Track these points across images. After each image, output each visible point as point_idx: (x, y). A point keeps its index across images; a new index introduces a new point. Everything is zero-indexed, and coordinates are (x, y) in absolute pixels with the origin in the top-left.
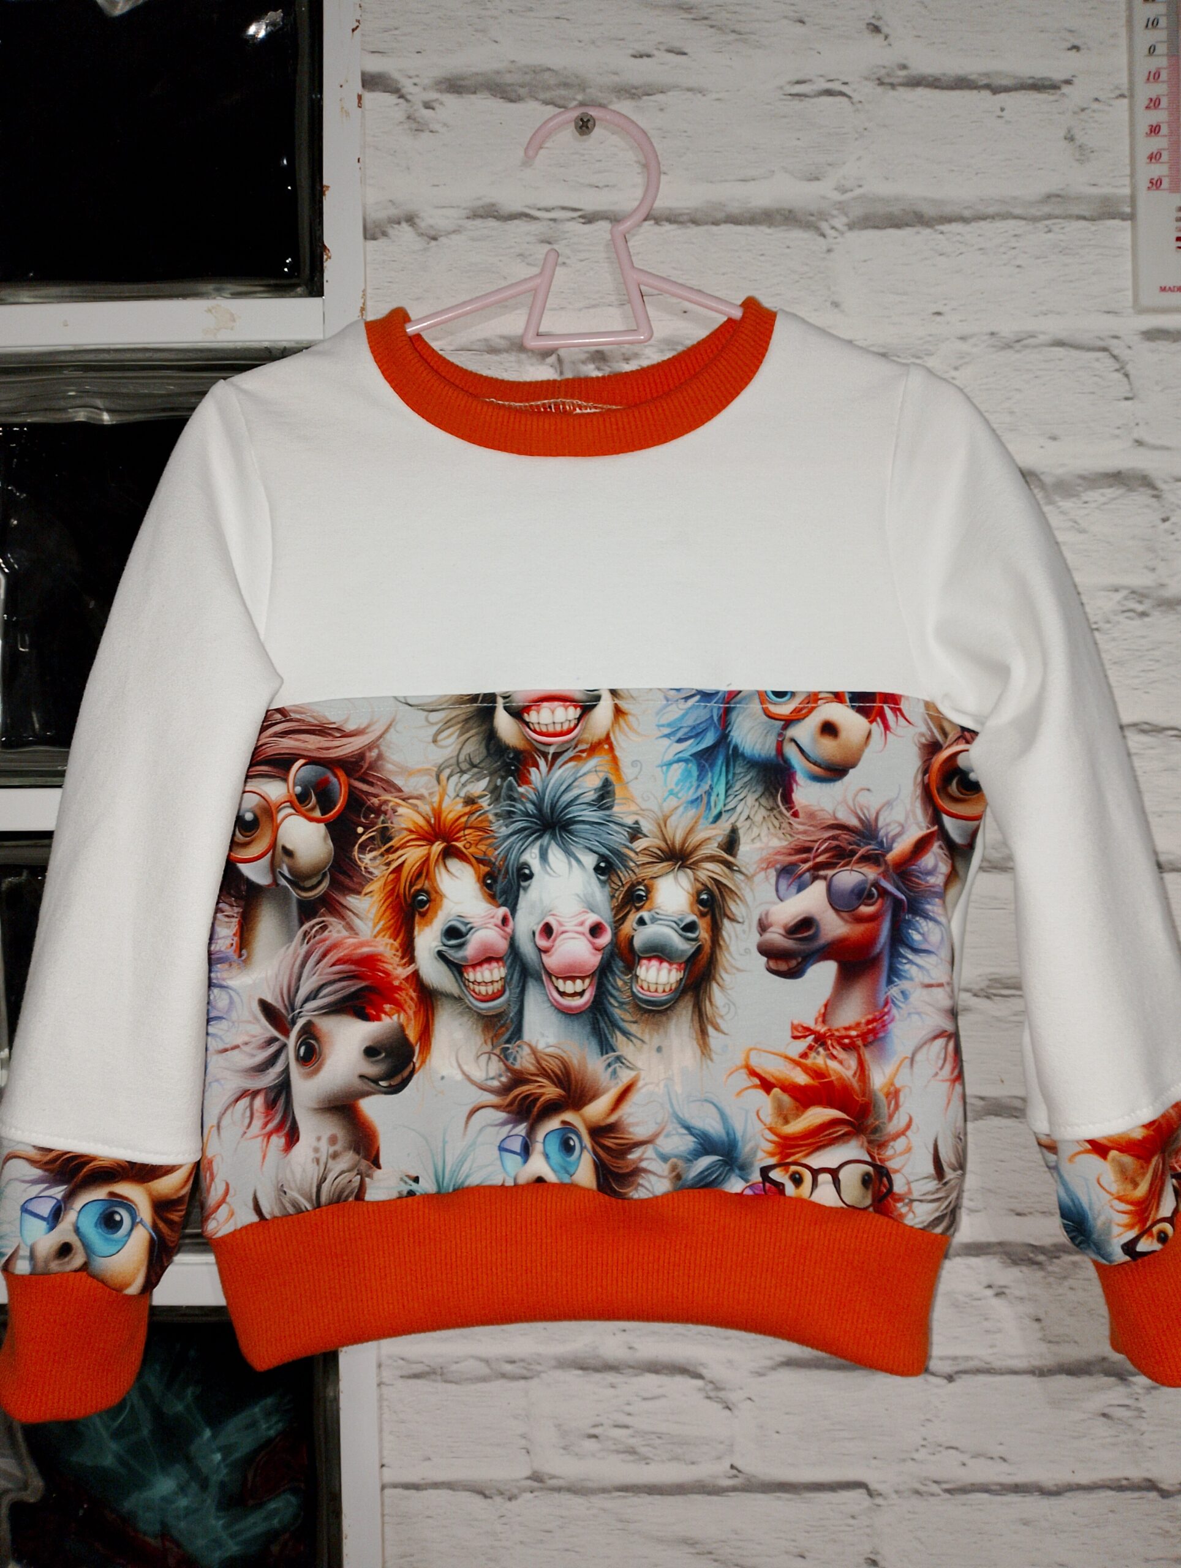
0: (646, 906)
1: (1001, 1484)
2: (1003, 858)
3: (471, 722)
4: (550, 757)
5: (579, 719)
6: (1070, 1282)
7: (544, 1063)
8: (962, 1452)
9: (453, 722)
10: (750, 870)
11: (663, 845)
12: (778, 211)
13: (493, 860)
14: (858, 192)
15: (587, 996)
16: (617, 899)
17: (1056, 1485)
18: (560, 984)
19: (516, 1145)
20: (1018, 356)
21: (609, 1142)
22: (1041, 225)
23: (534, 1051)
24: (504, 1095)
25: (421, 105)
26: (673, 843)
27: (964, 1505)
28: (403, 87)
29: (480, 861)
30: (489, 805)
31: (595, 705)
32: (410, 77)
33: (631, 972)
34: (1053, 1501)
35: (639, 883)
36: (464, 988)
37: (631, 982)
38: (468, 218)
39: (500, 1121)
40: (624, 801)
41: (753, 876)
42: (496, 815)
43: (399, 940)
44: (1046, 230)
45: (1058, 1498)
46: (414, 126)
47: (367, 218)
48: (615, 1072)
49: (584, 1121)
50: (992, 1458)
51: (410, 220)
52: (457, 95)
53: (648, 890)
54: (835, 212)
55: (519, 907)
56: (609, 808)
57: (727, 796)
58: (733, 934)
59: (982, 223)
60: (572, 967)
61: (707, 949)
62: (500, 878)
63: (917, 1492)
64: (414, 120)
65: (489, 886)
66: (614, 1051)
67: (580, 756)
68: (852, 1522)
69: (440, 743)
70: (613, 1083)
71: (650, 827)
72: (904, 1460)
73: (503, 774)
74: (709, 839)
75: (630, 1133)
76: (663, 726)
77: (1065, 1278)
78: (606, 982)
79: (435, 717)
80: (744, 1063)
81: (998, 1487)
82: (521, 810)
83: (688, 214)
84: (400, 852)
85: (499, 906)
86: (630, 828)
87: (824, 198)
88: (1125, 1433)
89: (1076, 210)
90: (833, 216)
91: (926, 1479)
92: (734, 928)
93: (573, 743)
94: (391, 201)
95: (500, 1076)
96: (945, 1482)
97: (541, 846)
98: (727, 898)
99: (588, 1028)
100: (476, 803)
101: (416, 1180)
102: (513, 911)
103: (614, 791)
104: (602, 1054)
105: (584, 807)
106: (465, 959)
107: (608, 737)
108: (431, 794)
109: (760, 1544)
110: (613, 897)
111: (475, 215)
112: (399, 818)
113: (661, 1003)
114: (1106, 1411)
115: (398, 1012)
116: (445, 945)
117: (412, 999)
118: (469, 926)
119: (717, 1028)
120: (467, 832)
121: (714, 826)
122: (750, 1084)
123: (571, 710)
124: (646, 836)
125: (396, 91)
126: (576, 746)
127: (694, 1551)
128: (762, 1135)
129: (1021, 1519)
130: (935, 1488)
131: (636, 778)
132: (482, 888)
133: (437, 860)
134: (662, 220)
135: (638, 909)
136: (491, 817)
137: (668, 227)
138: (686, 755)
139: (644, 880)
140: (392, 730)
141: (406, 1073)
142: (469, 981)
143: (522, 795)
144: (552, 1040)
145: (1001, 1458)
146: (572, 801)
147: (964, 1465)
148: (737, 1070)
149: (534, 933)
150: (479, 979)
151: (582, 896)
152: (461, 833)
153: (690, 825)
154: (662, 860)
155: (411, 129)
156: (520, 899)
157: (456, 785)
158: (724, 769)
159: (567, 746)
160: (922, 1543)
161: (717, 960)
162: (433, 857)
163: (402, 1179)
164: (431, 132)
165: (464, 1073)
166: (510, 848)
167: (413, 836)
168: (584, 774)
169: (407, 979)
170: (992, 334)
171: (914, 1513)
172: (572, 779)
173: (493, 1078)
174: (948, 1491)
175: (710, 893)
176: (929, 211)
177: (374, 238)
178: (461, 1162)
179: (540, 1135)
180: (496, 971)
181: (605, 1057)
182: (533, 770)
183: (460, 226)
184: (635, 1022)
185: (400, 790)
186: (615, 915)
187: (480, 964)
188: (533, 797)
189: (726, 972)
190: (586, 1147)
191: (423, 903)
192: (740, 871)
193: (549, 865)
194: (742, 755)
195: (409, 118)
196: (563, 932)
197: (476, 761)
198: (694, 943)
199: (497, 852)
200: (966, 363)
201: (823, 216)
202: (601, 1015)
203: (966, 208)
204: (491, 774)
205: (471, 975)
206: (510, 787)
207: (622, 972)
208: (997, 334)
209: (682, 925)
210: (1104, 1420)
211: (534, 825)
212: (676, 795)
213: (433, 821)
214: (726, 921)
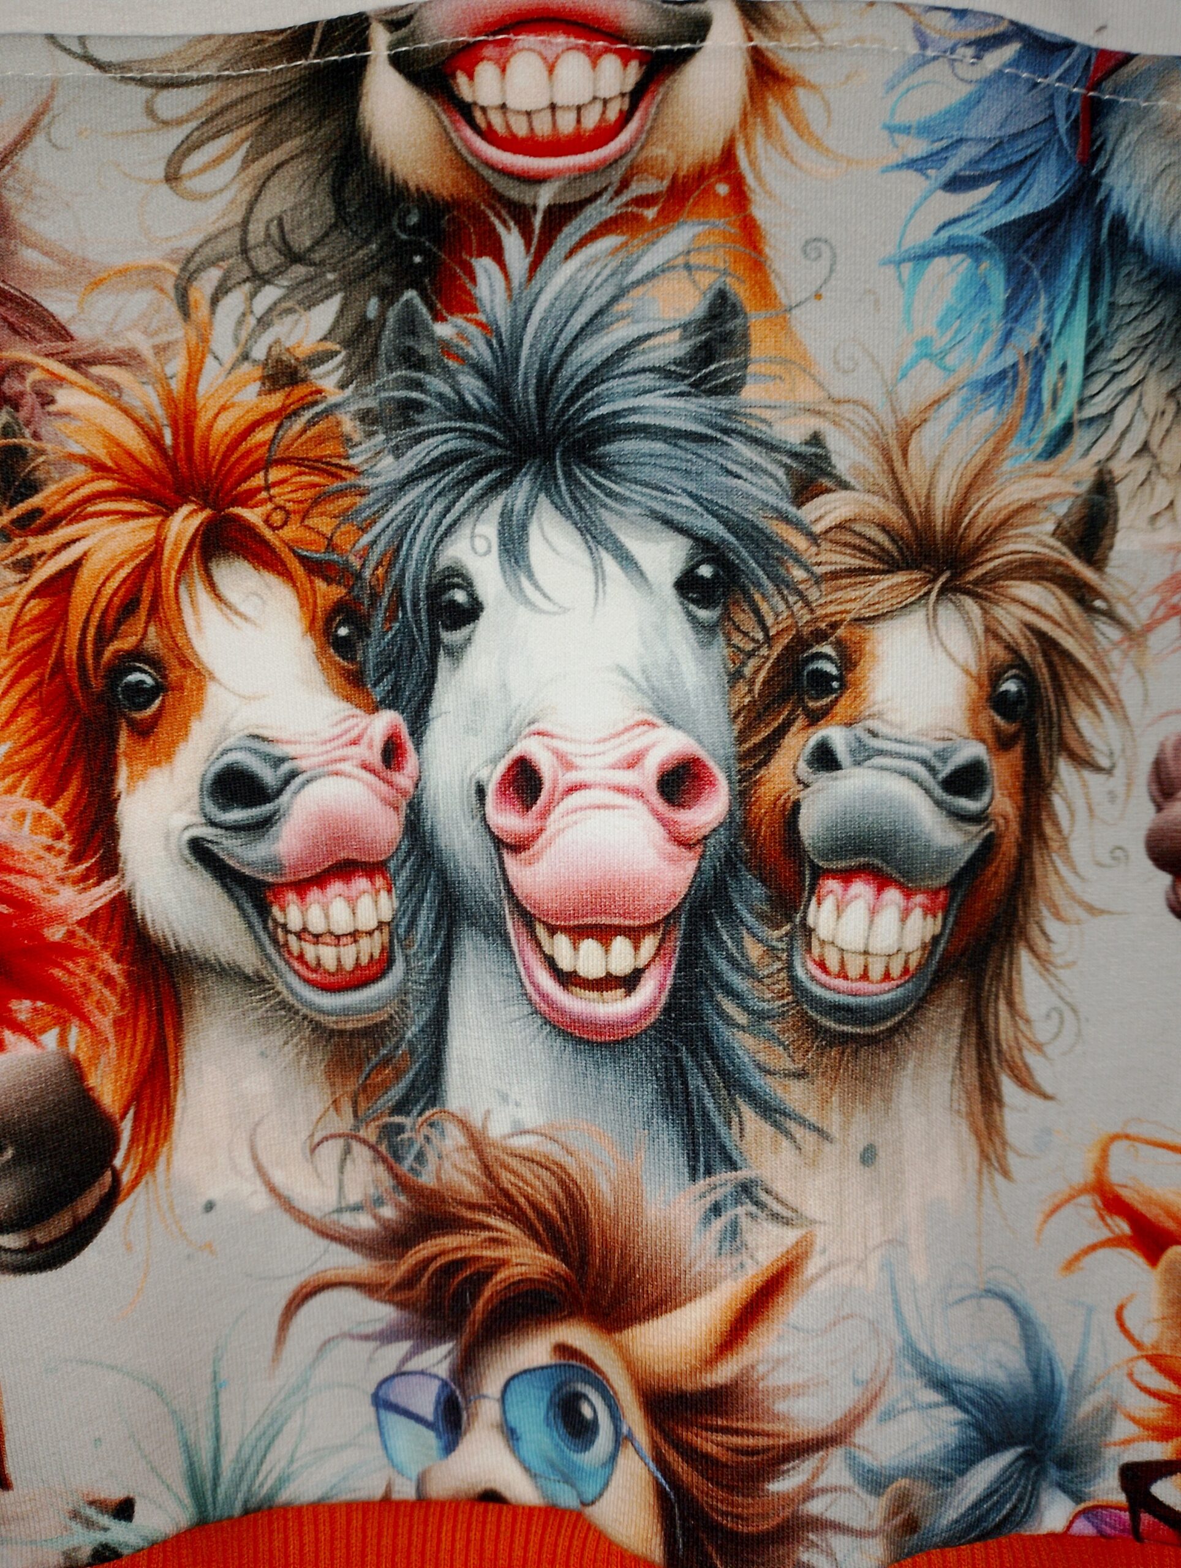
0: (838, 709)
3: (288, 116)
4: (538, 221)
5: (637, 96)
7: (506, 1178)
9: (231, 116)
10: (1138, 614)
11: (894, 515)
13: (356, 564)
15: (647, 991)
16: (752, 682)
18: (561, 948)
19: (425, 1401)
21: (710, 1444)
23: (476, 1142)
24: (386, 1256)
26: (927, 512)
29: (314, 567)
30: (343, 386)
31: (690, 53)
33: (790, 919)
35: (821, 636)
36: (271, 950)
37: (790, 950)
39: (378, 1327)
40: (776, 369)
41: (1149, 628)
42: (365, 417)
43: (62, 805)
48: (734, 1231)
49: (630, 1365)
53: (849, 659)
55: (433, 712)
56: (730, 388)
57: (1088, 378)
58: (1080, 804)
60: (599, 900)
61: (1009, 847)
62: (379, 619)
65: (343, 647)
66: (733, 1166)
67: (637, 218)
69: (189, 184)
70: (727, 1264)
71: (860, 457)
73: (386, 280)
74: (1031, 506)
75: (776, 1417)
76: (906, 130)
78: (710, 948)
79: (171, 103)
80: (1091, 1177)
82: (440, 396)
84: (63, 533)
85: (374, 708)
86: (795, 455)
92: (1085, 785)
93: (616, 175)
95: (379, 1202)
97: (506, 516)
98: (1071, 695)
99: (649, 1092)
100: (304, 380)
101: (124, 1510)
102: (418, 722)
103: (745, 335)
104: (694, 1176)
105: (646, 380)
106: (274, 864)
107: (728, 157)
108: (161, 350)
110: (735, 677)
112: (59, 423)
113: (879, 1013)
115: (62, 1023)
116: (213, 824)
117: (108, 981)
118: (286, 767)
119: (1026, 1082)
120: (275, 474)
121: (1046, 467)
122: (1105, 1234)
123: (610, 64)
124: (844, 486)
126: (625, 184)
128: (1130, 1375)
131: (818, 296)
132: (321, 653)
133: (184, 564)
135: (815, 718)
136: (349, 425)
138: (973, 230)
139: (834, 626)
140: (39, 141)
141: (87, 1203)
142: (287, 932)
143: (446, 348)
144: (532, 1115)
146: (608, 363)
148: (1071, 1198)
149: (481, 792)
150: (317, 923)
151: (638, 676)
152: (258, 480)
153: (979, 460)
154: (893, 566)
156: (438, 685)
157: (240, 322)
158: (1084, 285)
159: (595, 185)
161: (1032, 877)
162: (173, 554)
163: (75, 1515)
165: (273, 1190)
166: (408, 524)
167: (107, 485)
168: (651, 276)
169: (91, 922)
172: (609, 291)
173: (357, 1208)
175: (1027, 675)
178: (269, 1437)
179: (492, 1382)
180: (365, 904)
181: (702, 1183)
182: (484, 266)
184: (800, 1075)
185: (61, 333)
186: (741, 738)
187: (321, 880)
188: (480, 350)
189: (1058, 916)
190: (630, 1438)
191: (141, 695)
192: (1110, 615)
193: (531, 576)
194: (1138, 248)
196: (572, 789)
197: (302, 240)
198: (974, 829)
199: (366, 539)
202: (693, 1053)
204: (348, 283)
205: (292, 914)
206: (410, 325)
207: (761, 917)
209: (945, 771)
211: (482, 446)
212: (938, 358)
213: (168, 440)
214: (1064, 768)
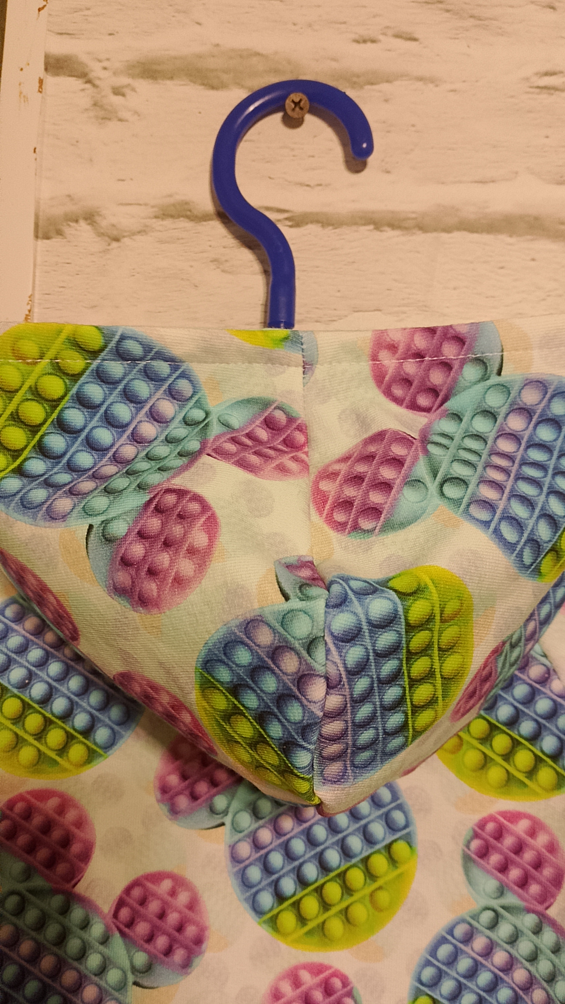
25: (108, 91)
28: (92, 71)
32: (100, 61)
38: (156, 217)
46: (102, 113)
47: (41, 214)
51: (90, 217)
52: (151, 81)
64: (101, 107)
83: (413, 218)
94: (69, 196)
111: (164, 215)
125: (84, 75)
134: (384, 226)
137: (389, 233)
155: (97, 117)
164: (120, 120)
177: (48, 238)
183: (146, 226)
195: (95, 104)
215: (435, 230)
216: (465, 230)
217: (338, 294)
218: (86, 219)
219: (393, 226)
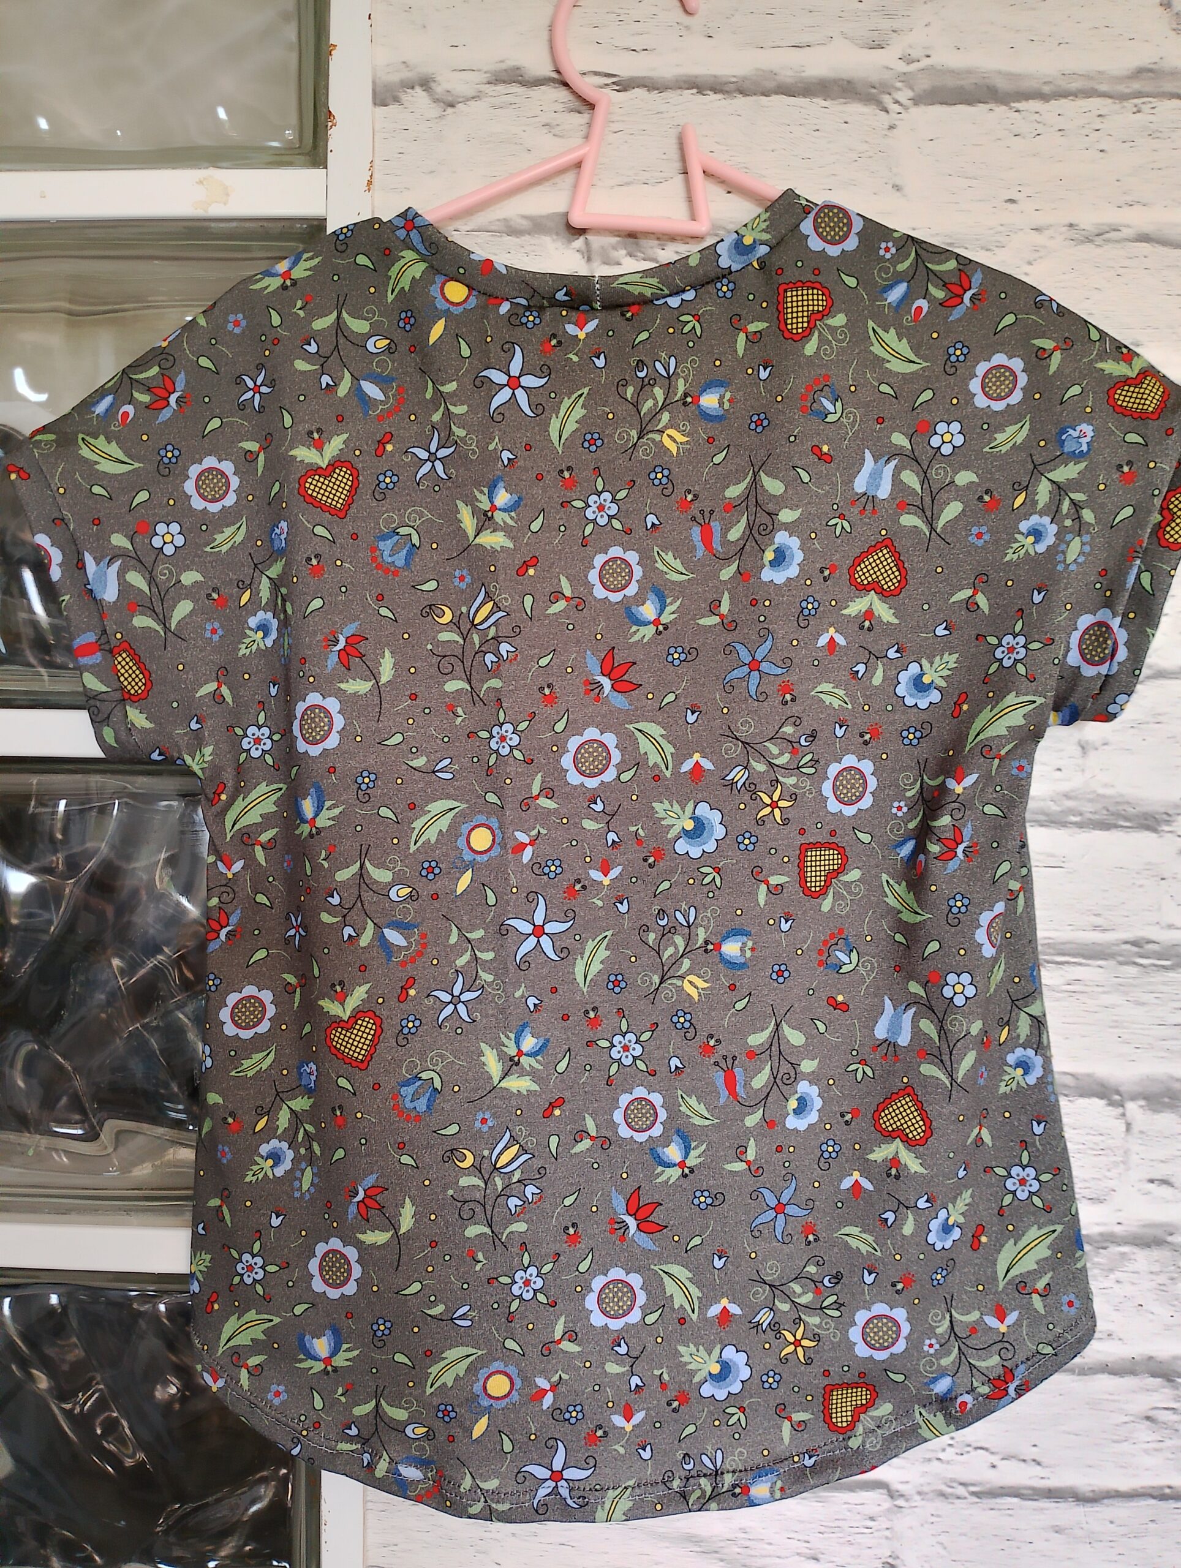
1: (1033, 1489)
2: (1062, 812)
6: (1118, 1275)
8: (992, 1453)
12: (836, 81)
14: (925, 62)
17: (1093, 1491)
20: (1099, 251)
22: (1130, 104)
27: (992, 1509)
34: (1088, 1509)
38: (489, 83)
44: (1135, 110)
45: (1095, 1504)
47: (377, 81)
50: (1024, 1461)
51: (426, 83)
54: (899, 85)
59: (1063, 101)
63: (942, 1495)
68: (870, 1524)
72: (929, 1460)
77: (1111, 1270)
81: (1030, 1492)
83: (734, 82)
87: (887, 68)
88: (1171, 1438)
89: (1169, 87)
90: (899, 89)
91: (953, 1480)
94: (404, 62)
96: (973, 1485)
109: (770, 1544)
111: (496, 80)
114: (1151, 1413)
127: (699, 1549)
129: (1053, 1527)
130: (961, 1491)
134: (707, 90)
137: (713, 96)
145: (1034, 1460)
147: (994, 1467)
160: (945, 1548)
170: (1071, 225)
171: (938, 1516)
174: (973, 1494)
176: (1002, 84)
177: (384, 104)
183: (480, 92)
200: (1041, 257)
201: (886, 88)
203: (1045, 83)
208: (1077, 225)
210: (1148, 1423)
215: (755, 94)
216: (783, 94)
217: (664, 157)
218: (422, 85)
219: (715, 91)
